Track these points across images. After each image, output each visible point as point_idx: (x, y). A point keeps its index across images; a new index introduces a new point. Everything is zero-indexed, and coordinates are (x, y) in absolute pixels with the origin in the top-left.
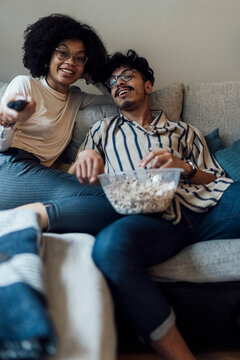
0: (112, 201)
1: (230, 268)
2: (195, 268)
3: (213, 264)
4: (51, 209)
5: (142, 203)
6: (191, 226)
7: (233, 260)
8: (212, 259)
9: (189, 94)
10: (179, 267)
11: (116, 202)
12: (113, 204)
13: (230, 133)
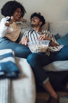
0: (31, 50)
1: (63, 68)
2: (54, 67)
3: (58, 66)
4: (15, 52)
5: (39, 50)
6: (52, 57)
7: (64, 65)
8: (58, 65)
9: (50, 25)
10: (49, 67)
11: (32, 50)
12: (31, 51)
13: (61, 35)
